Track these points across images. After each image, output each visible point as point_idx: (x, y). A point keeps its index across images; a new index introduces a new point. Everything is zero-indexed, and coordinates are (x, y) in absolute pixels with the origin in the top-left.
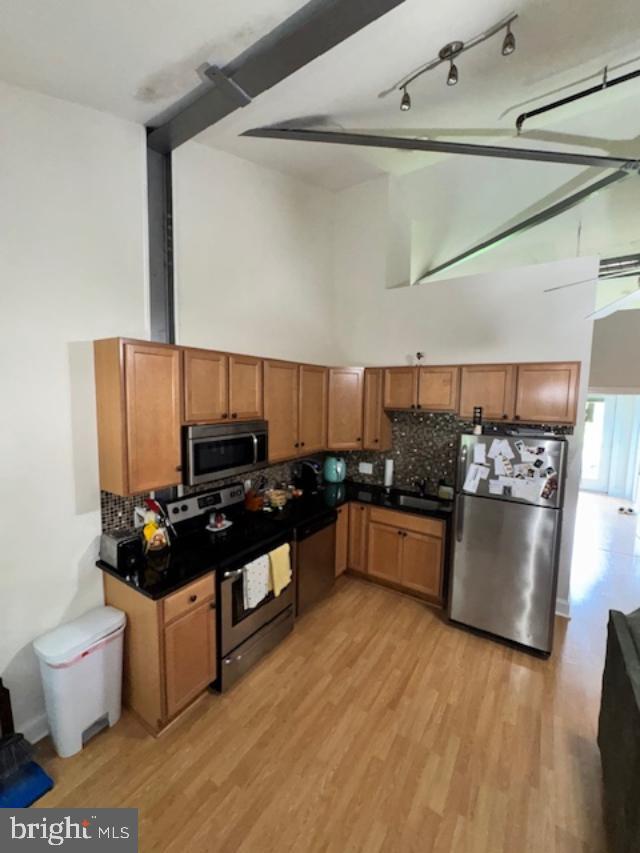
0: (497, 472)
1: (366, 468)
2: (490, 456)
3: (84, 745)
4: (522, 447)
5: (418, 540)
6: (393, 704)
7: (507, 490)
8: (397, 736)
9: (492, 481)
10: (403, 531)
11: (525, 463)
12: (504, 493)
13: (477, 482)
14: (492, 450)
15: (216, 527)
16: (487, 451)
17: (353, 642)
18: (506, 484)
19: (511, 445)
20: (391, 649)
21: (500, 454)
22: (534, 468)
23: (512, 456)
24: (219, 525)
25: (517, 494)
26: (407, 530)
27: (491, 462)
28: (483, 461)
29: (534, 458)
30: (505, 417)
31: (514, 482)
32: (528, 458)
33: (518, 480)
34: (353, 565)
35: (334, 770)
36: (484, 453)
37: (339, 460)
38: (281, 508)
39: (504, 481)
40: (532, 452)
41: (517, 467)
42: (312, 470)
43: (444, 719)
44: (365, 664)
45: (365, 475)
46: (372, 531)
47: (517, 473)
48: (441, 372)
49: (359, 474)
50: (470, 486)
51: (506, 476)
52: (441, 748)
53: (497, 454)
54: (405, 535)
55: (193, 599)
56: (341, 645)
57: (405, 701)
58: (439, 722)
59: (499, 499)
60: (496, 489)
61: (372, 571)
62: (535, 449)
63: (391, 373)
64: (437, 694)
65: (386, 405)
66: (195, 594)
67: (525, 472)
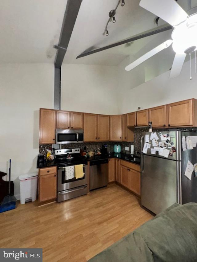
0: (153, 146)
1: (127, 149)
2: (151, 139)
3: (25, 203)
4: (161, 134)
5: (133, 172)
6: (100, 223)
7: (157, 152)
8: (94, 232)
9: (151, 149)
10: (129, 169)
11: (163, 141)
12: (156, 154)
13: (147, 150)
14: (151, 137)
15: (68, 158)
16: (150, 137)
17: (102, 202)
18: (157, 150)
19: (157, 134)
20: (113, 208)
21: (154, 138)
22: (166, 143)
23: (158, 139)
24: (69, 157)
25: (161, 154)
26: (130, 168)
27: (151, 141)
28: (148, 141)
29: (166, 139)
30: (164, 126)
31: (159, 149)
32: (164, 139)
33: (160, 148)
34: (116, 180)
35: (68, 232)
36: (149, 138)
37: (117, 145)
38: (90, 156)
39: (156, 149)
40: (165, 137)
41: (160, 143)
42: (104, 147)
43: (114, 234)
44: (101, 209)
45: (127, 151)
46: (121, 168)
47: (160, 145)
48: (143, 112)
49: (125, 151)
50: (145, 151)
51: (156, 147)
52: (105, 242)
53: (153, 138)
54: (129, 170)
55: (48, 172)
56: (97, 202)
57: (105, 224)
58: (111, 235)
59: (154, 156)
60: (153, 152)
61: (122, 183)
62: (166, 135)
63: (129, 115)
64: (118, 226)
65: (128, 126)
66: (50, 171)
67: (163, 145)
